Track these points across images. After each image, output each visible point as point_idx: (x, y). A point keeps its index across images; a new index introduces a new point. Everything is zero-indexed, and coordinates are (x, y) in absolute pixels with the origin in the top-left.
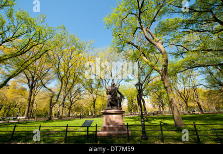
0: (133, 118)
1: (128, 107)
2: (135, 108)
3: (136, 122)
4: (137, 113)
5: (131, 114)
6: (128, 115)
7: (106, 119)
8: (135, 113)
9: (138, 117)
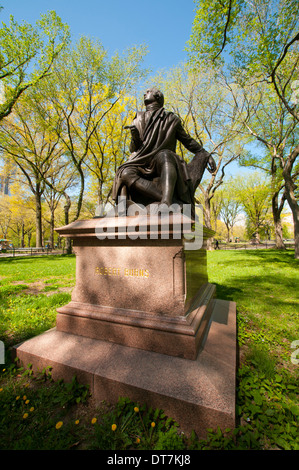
0: (257, 253)
1: (248, 228)
2: (265, 231)
3: (268, 265)
4: (269, 242)
5: (254, 244)
6: (245, 246)
7: (84, 266)
8: (263, 242)
9: (272, 251)
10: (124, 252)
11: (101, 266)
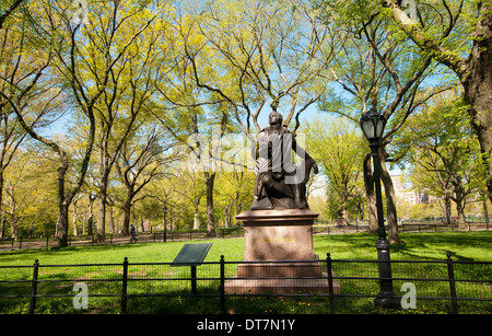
0: (346, 238)
1: (331, 201)
3: (358, 250)
4: (361, 224)
5: (340, 227)
6: (328, 230)
7: (254, 241)
8: (354, 223)
9: (364, 235)
10: (281, 230)
11: (267, 240)
